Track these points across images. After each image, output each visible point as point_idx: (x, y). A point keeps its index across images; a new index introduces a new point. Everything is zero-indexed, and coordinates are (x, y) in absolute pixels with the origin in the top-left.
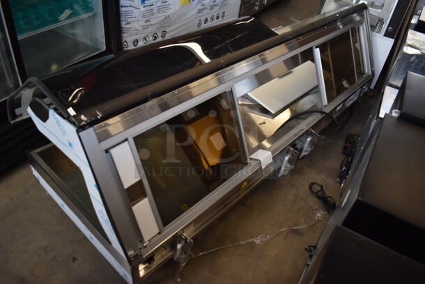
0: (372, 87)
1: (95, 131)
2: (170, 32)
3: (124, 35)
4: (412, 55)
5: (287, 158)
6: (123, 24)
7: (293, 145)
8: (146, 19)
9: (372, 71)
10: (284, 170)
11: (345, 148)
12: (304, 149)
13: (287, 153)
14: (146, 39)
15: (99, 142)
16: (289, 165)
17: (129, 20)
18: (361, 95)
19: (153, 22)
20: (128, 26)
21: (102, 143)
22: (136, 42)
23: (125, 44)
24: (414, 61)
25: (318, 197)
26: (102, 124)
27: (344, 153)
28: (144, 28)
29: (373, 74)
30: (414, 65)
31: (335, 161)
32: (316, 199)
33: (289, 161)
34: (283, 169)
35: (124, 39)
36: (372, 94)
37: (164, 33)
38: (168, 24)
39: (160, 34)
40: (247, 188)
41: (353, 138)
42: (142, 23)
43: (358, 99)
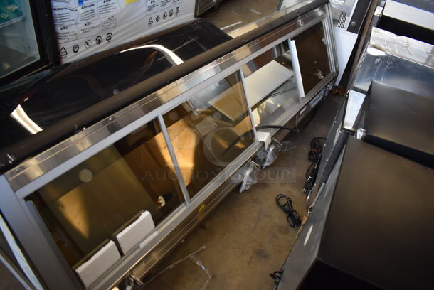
0: (337, 84)
1: (6, 178)
2: (116, 33)
3: (61, 41)
4: (377, 57)
5: (248, 173)
6: (59, 29)
7: (254, 158)
8: (86, 22)
9: (336, 68)
10: (246, 185)
11: (311, 154)
12: (267, 160)
13: (248, 166)
14: (88, 44)
15: (15, 191)
16: (251, 180)
17: (66, 24)
18: (326, 94)
19: (95, 24)
20: (64, 31)
21: (17, 192)
22: (76, 48)
23: (63, 51)
24: (378, 63)
25: (285, 211)
26: (16, 168)
27: (309, 159)
28: (84, 31)
29: (338, 72)
30: (379, 67)
31: (297, 170)
32: (282, 212)
33: (251, 175)
34: (244, 184)
35: (61, 46)
36: (337, 91)
37: (109, 36)
38: (114, 25)
39: (104, 37)
40: (205, 210)
41: (318, 141)
42: (82, 26)
43: (323, 98)
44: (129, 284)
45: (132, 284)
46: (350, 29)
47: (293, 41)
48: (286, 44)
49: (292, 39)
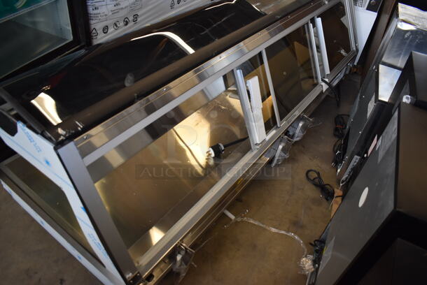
0: (355, 64)
1: (76, 145)
2: (143, 14)
3: (92, 22)
4: (407, 31)
5: (281, 147)
6: (90, 10)
7: (286, 133)
8: (115, 3)
9: (356, 47)
10: (278, 160)
11: (336, 130)
12: (296, 135)
13: (281, 141)
14: (117, 26)
15: (83, 158)
16: (283, 154)
17: (97, 4)
18: (347, 72)
19: (123, 5)
20: (95, 12)
21: (85, 159)
22: (105, 29)
23: (94, 31)
24: (409, 37)
25: (316, 185)
26: (84, 135)
27: (335, 135)
28: (114, 12)
29: (357, 50)
30: (408, 41)
31: (327, 144)
32: (314, 187)
33: (283, 150)
34: (276, 158)
35: (92, 27)
36: (355, 70)
37: (136, 17)
38: (138, 7)
39: (131, 18)
40: (242, 184)
41: (342, 118)
42: (111, 7)
43: (345, 75)
44: (179, 253)
45: (183, 253)
46: (370, 8)
47: (320, 19)
48: (313, 21)
49: (318, 17)
